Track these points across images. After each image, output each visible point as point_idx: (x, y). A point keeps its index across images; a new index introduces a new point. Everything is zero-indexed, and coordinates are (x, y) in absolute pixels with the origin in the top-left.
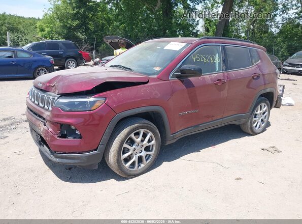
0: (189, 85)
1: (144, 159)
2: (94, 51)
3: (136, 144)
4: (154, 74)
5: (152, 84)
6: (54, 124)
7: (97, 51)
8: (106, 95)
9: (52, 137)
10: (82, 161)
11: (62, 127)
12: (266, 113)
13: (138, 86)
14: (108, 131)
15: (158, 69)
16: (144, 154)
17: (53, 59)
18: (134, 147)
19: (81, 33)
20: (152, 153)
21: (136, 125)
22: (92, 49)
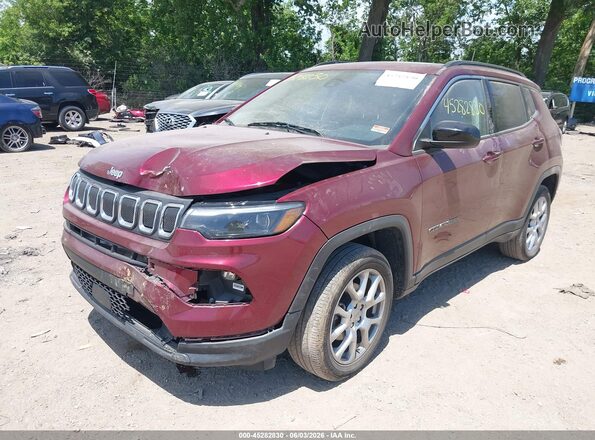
0: (447, 165)
1: (365, 335)
2: (114, 91)
3: (353, 304)
4: (377, 142)
5: (384, 164)
6: (179, 270)
7: (120, 90)
8: (304, 195)
9: (177, 302)
10: (249, 356)
11: (201, 277)
12: (545, 215)
13: (361, 171)
14: (309, 280)
15: (383, 130)
16: (366, 323)
17: (38, 108)
18: (350, 311)
19: (82, 52)
20: (378, 320)
21: (358, 262)
22: (108, 87)
